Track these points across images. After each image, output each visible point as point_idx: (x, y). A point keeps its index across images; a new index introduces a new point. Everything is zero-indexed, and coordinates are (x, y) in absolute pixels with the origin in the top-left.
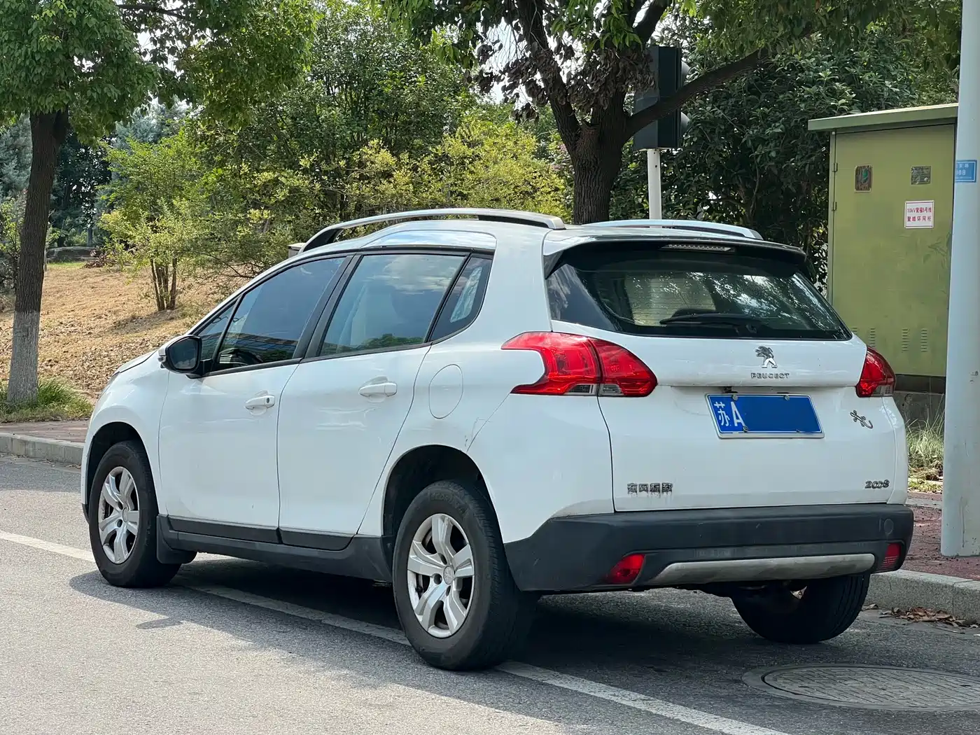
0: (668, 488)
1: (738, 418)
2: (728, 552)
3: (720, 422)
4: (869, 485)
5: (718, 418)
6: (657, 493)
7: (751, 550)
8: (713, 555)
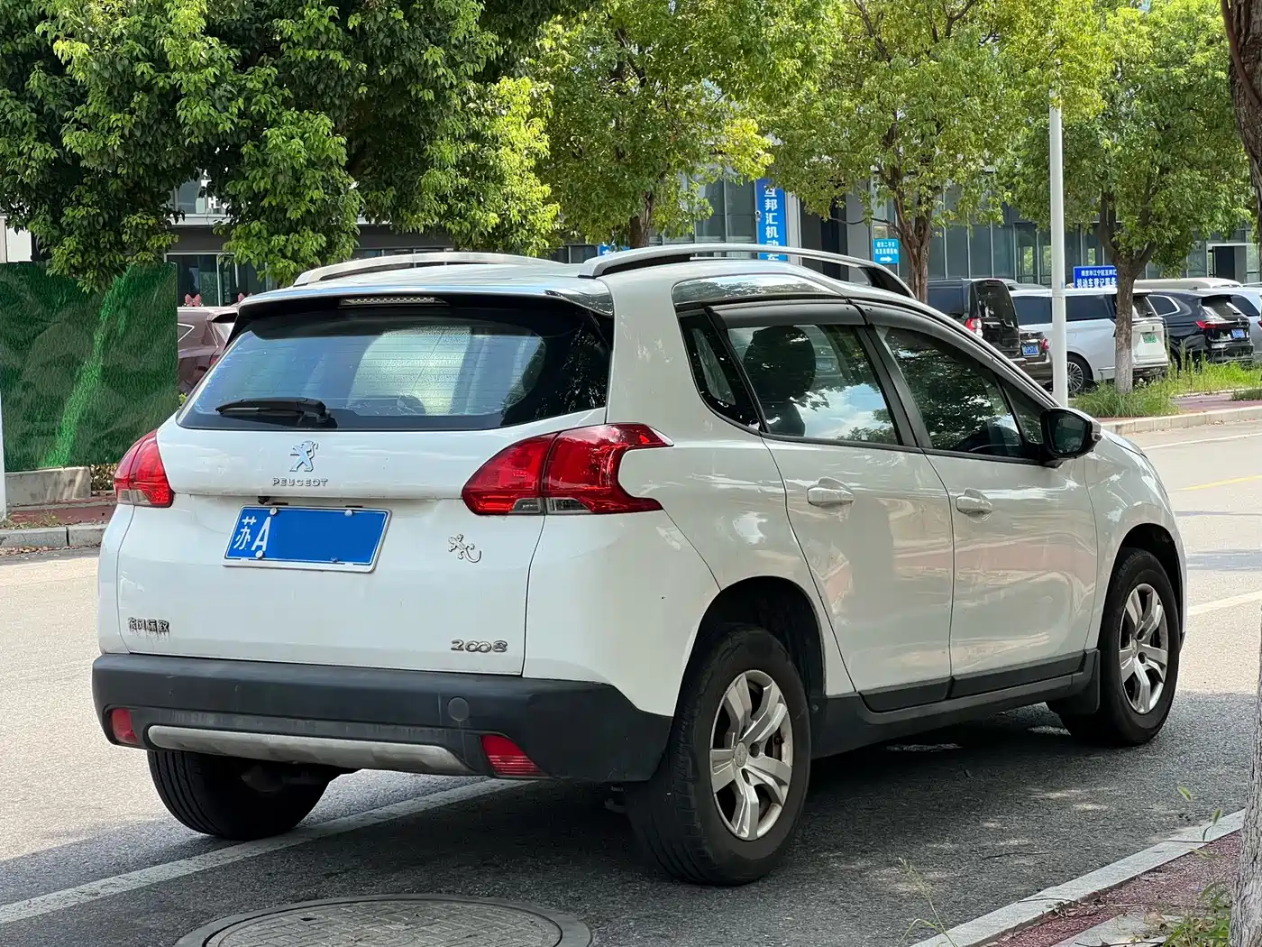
0: (165, 627)
1: (262, 540)
2: (211, 719)
3: (234, 542)
4: (458, 647)
5: (235, 538)
6: (155, 633)
7: (240, 721)
8: (193, 722)
